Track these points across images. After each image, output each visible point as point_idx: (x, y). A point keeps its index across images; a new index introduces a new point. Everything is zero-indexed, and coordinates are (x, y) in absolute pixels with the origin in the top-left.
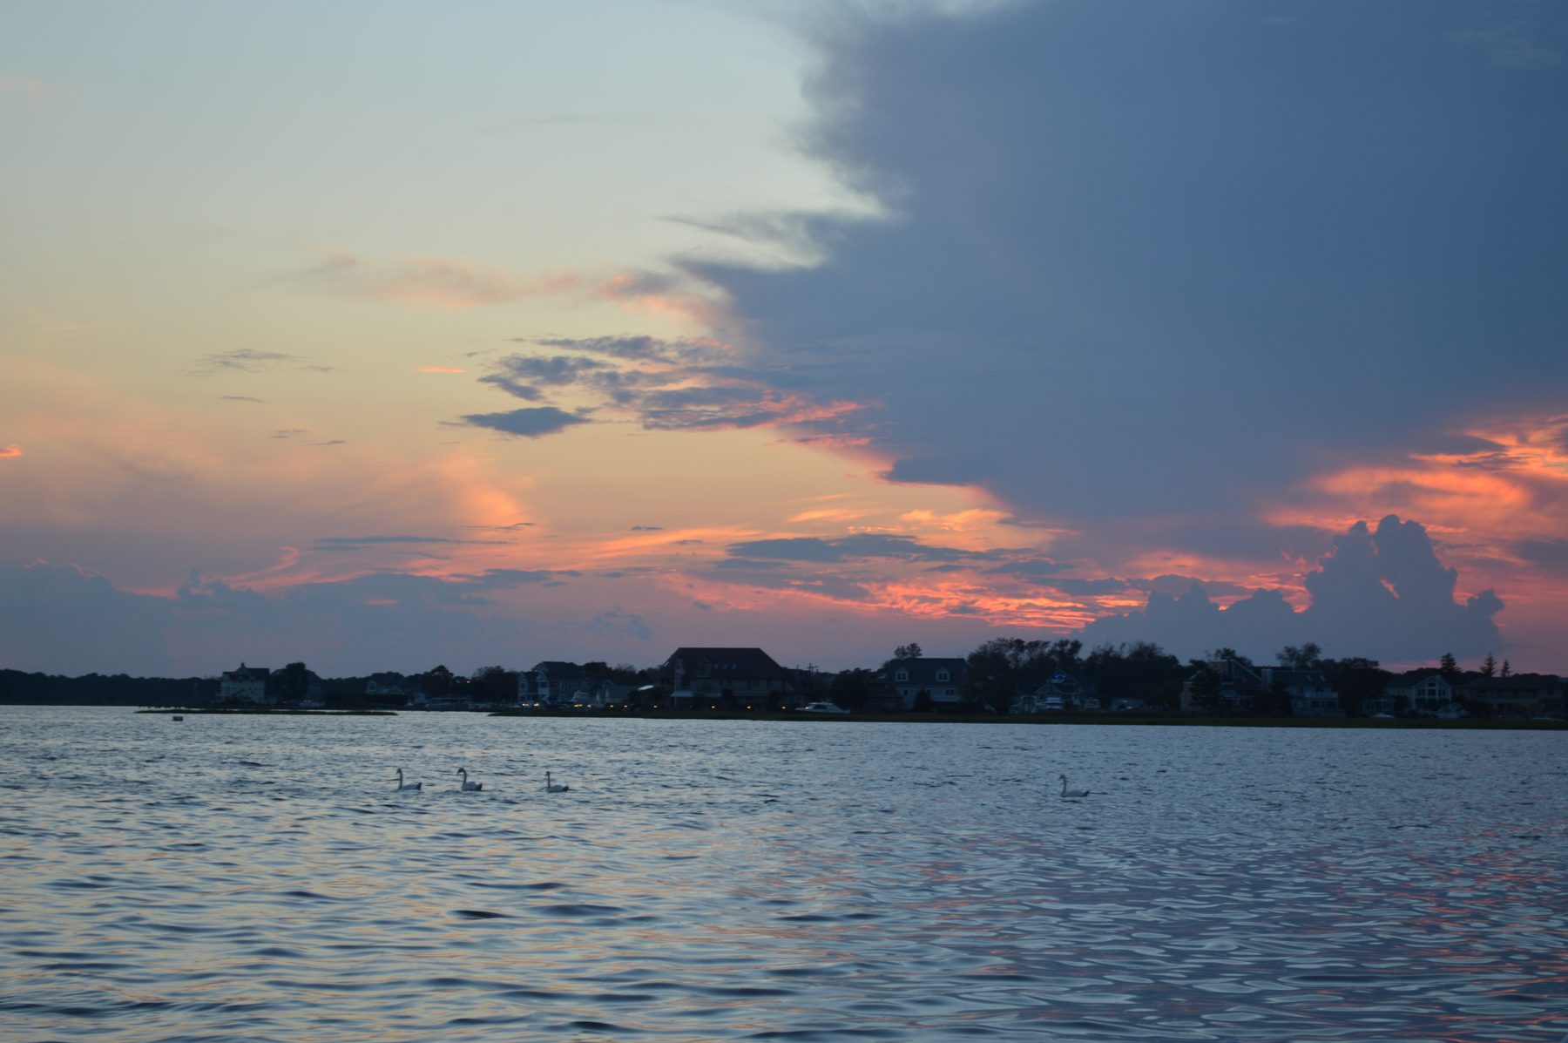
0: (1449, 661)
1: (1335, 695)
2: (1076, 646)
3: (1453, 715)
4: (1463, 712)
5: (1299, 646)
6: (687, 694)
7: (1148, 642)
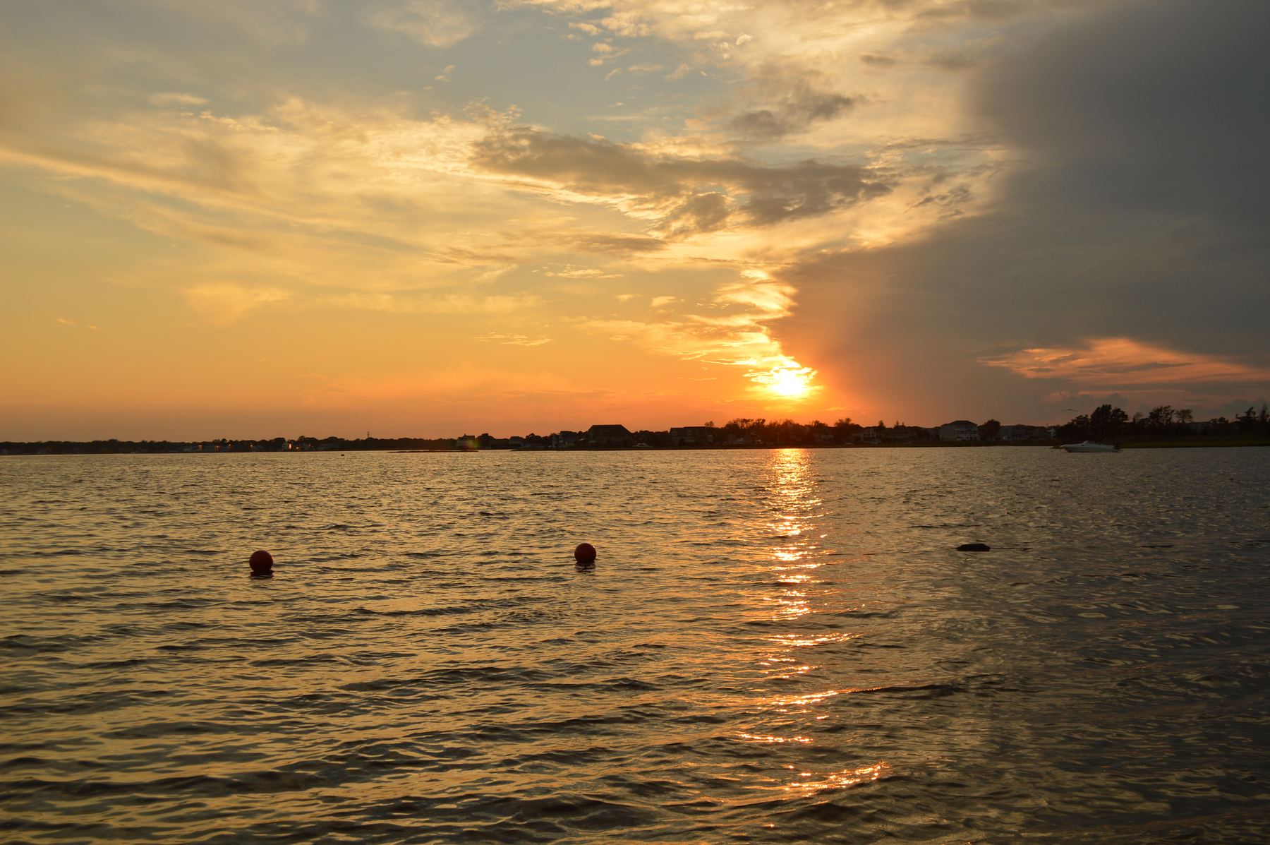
0: (881, 423)
1: (832, 437)
2: (764, 421)
3: (876, 443)
4: (880, 442)
5: (844, 419)
6: (594, 442)
7: (789, 419)
